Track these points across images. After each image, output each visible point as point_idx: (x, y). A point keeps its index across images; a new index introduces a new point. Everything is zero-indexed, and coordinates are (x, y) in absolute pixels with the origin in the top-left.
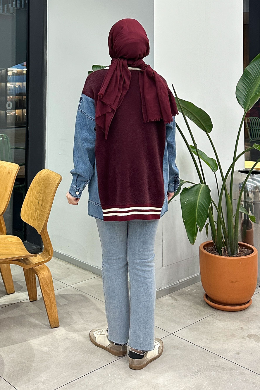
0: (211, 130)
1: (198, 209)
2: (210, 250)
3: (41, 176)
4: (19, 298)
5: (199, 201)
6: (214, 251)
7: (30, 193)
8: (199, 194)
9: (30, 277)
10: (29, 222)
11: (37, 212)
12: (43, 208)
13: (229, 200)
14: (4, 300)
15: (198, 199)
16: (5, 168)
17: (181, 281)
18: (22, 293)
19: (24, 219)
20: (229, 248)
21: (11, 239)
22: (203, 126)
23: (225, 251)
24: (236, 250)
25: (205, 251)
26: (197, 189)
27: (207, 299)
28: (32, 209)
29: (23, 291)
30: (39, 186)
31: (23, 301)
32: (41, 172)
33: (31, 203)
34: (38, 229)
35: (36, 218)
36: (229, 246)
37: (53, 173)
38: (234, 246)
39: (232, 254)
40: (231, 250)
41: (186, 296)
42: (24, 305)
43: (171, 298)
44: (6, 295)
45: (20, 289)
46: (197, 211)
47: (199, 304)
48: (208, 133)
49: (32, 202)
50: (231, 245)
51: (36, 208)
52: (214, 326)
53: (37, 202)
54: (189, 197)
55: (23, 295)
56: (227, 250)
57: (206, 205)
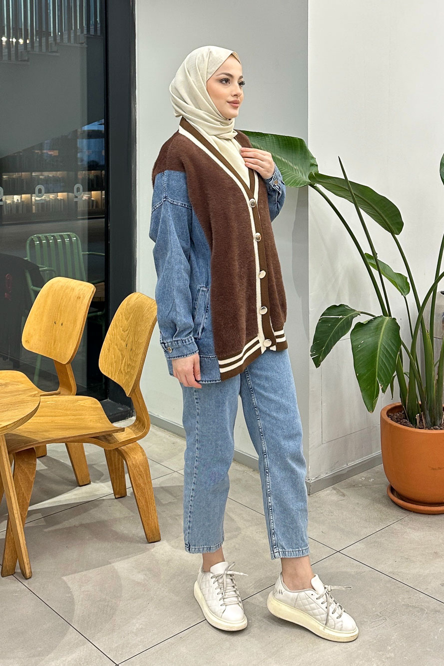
0: (400, 230)
1: (379, 356)
2: (397, 418)
3: (129, 305)
4: (97, 493)
5: (381, 343)
6: (404, 420)
7: (114, 330)
8: (382, 333)
9: (114, 460)
10: (112, 376)
11: (124, 361)
12: (133, 355)
13: (429, 340)
14: (74, 495)
15: (380, 340)
16: (73, 289)
17: (351, 464)
18: (102, 484)
19: (104, 371)
20: (428, 416)
21: (84, 402)
22: (388, 224)
23: (421, 420)
24: (438, 418)
25: (389, 420)
26: (378, 325)
27: (393, 494)
28: (116, 355)
29: (104, 480)
30: (127, 319)
31: (104, 498)
32: (131, 298)
33: (116, 347)
34: (125, 387)
35: (122, 369)
36: (427, 412)
37: (149, 300)
38: (435, 412)
39: (433, 425)
40: (431, 419)
41: (359, 488)
42: (105, 503)
43: (335, 492)
44: (77, 486)
45: (99, 477)
46: (377, 359)
47: (379, 502)
48: (396, 235)
49: (117, 345)
50: (431, 410)
51: (122, 355)
52: (404, 538)
53: (124, 344)
54: (365, 337)
55: (103, 487)
56: (425, 418)
57: (392, 350)
